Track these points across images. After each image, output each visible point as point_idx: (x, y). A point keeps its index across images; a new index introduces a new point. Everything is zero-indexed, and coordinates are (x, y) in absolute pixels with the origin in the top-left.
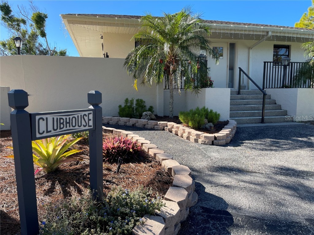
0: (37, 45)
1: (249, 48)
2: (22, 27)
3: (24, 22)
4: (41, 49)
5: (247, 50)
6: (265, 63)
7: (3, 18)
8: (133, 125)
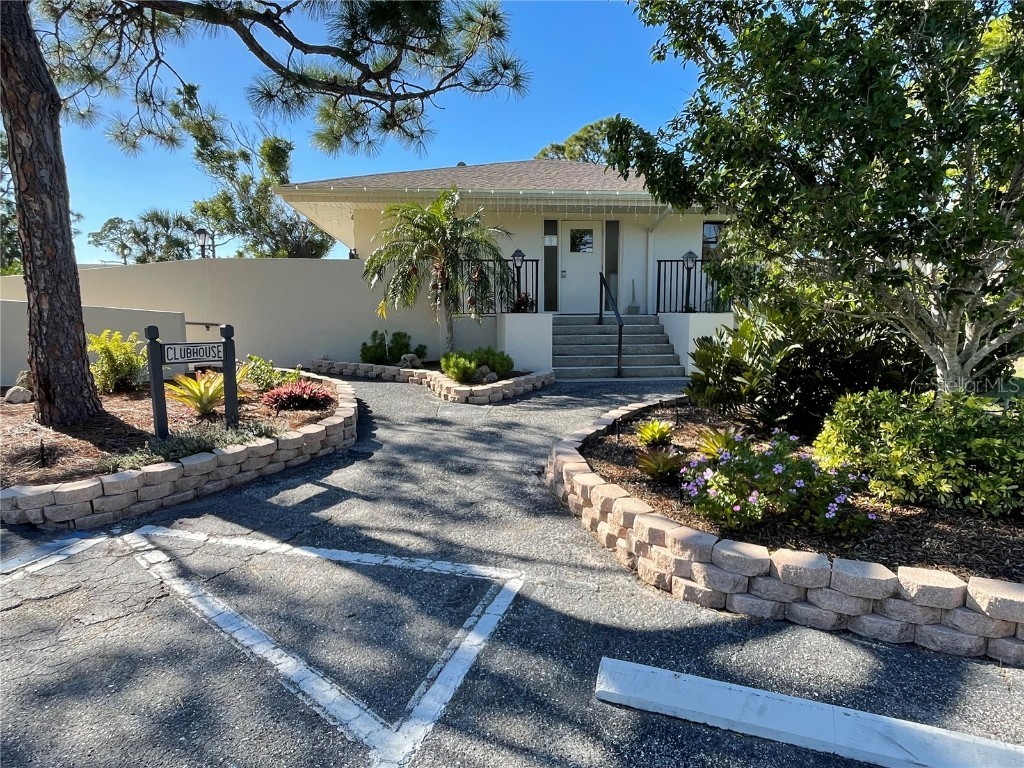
0: (273, 209)
1: (649, 230)
2: (242, 168)
3: (245, 157)
4: (283, 217)
5: (642, 235)
6: (659, 262)
7: (200, 154)
8: (377, 376)
